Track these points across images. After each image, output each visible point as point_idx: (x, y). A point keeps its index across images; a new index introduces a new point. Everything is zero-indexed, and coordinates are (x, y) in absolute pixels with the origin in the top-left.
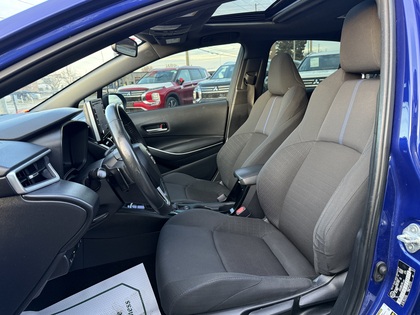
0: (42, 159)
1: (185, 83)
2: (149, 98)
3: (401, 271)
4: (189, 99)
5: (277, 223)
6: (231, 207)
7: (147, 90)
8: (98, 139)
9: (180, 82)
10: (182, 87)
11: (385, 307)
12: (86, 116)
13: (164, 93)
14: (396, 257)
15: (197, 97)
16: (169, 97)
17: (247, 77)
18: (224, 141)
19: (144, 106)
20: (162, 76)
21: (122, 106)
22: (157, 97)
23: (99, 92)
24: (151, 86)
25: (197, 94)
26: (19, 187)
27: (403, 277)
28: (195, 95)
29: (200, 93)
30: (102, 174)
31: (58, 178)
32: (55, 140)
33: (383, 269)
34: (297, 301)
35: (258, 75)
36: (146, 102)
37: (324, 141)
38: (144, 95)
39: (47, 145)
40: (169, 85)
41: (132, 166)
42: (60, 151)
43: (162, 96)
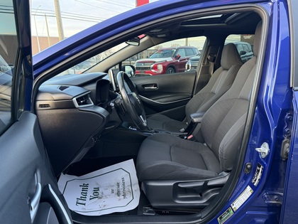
0: (87, 95)
1: (181, 58)
2: (155, 68)
3: (258, 168)
4: (183, 69)
5: (210, 146)
6: (185, 135)
7: (154, 62)
8: (115, 90)
9: (178, 58)
10: (178, 61)
11: (249, 187)
12: (109, 77)
13: (166, 65)
14: (257, 161)
15: (188, 68)
16: (169, 68)
17: (209, 57)
18: (192, 97)
19: (152, 73)
20: (165, 53)
21: (132, 73)
22: (160, 67)
23: (120, 63)
24: (157, 60)
25: (188, 66)
26: (77, 105)
27: (259, 171)
28: (186, 67)
29: (190, 65)
30: (112, 104)
31: (93, 104)
32: (93, 87)
33: (249, 166)
34: (206, 183)
35: (216, 56)
36: (153, 71)
37: (242, 99)
38: (152, 66)
39: (89, 89)
40: (170, 59)
41: (126, 102)
42: (95, 92)
43: (164, 67)
